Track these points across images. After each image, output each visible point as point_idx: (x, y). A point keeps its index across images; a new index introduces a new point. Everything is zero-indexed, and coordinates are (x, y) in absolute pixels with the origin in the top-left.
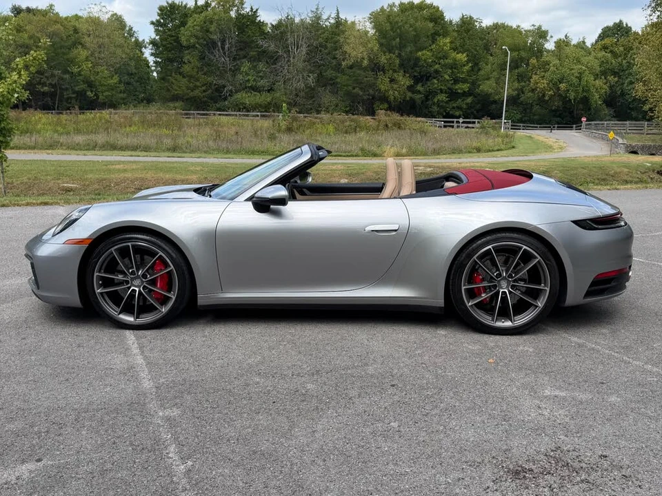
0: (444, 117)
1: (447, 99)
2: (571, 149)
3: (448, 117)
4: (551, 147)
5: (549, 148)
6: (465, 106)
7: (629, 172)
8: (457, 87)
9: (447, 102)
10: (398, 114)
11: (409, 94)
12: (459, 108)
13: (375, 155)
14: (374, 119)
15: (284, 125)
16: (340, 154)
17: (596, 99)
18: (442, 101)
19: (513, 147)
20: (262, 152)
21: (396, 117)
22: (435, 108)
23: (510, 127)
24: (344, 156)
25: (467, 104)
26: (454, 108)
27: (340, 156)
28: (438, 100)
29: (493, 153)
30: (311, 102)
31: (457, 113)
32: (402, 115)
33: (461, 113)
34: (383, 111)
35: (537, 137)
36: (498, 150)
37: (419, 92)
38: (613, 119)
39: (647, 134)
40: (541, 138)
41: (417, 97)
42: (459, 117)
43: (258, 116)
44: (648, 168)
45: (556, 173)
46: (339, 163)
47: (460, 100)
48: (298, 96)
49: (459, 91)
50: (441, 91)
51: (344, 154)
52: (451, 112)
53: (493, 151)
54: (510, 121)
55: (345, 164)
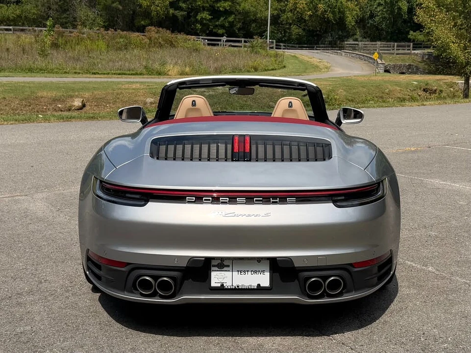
0: (208, 35)
1: (210, 17)
2: (336, 69)
3: (211, 34)
4: (317, 67)
5: (316, 68)
6: (227, 25)
7: (401, 90)
8: (218, 5)
9: (210, 20)
10: (168, 31)
11: (171, 11)
12: (223, 26)
13: (159, 74)
14: (145, 36)
15: (48, 41)
16: (124, 72)
17: (350, 20)
18: (205, 19)
19: (284, 67)
20: (41, 70)
21: (167, 34)
22: (199, 26)
23: (275, 47)
24: (129, 74)
25: (229, 22)
26: (216, 26)
27: (125, 74)
28: (202, 18)
29: (269, 72)
30: (65, 15)
31: (221, 31)
32: (173, 32)
33: (224, 31)
34: (153, 28)
35: (301, 57)
36: (273, 70)
37: (181, 9)
38: (364, 39)
39: (397, 54)
40: (306, 59)
41: (179, 14)
42: (222, 36)
43: (10, 30)
44: (416, 86)
45: (341, 92)
46: (137, 82)
47: (222, 19)
48: (50, 9)
49: (221, 9)
50: (204, 9)
51: (128, 72)
52: (214, 30)
53: (268, 70)
54: (274, 41)
55: (145, 82)
